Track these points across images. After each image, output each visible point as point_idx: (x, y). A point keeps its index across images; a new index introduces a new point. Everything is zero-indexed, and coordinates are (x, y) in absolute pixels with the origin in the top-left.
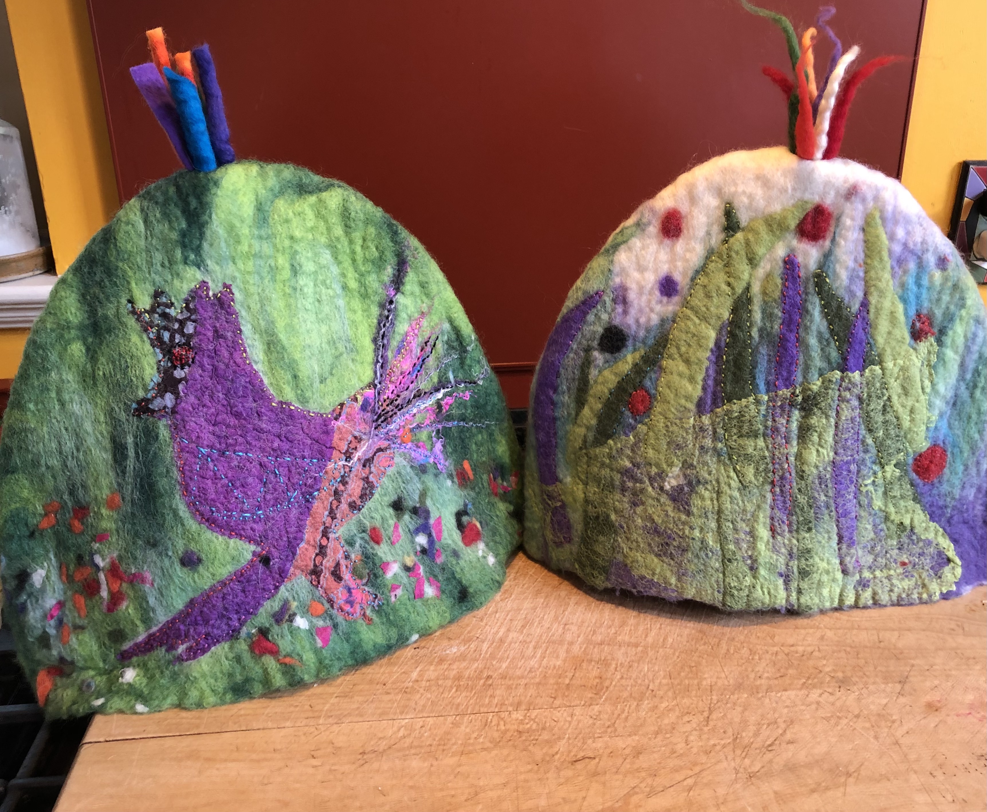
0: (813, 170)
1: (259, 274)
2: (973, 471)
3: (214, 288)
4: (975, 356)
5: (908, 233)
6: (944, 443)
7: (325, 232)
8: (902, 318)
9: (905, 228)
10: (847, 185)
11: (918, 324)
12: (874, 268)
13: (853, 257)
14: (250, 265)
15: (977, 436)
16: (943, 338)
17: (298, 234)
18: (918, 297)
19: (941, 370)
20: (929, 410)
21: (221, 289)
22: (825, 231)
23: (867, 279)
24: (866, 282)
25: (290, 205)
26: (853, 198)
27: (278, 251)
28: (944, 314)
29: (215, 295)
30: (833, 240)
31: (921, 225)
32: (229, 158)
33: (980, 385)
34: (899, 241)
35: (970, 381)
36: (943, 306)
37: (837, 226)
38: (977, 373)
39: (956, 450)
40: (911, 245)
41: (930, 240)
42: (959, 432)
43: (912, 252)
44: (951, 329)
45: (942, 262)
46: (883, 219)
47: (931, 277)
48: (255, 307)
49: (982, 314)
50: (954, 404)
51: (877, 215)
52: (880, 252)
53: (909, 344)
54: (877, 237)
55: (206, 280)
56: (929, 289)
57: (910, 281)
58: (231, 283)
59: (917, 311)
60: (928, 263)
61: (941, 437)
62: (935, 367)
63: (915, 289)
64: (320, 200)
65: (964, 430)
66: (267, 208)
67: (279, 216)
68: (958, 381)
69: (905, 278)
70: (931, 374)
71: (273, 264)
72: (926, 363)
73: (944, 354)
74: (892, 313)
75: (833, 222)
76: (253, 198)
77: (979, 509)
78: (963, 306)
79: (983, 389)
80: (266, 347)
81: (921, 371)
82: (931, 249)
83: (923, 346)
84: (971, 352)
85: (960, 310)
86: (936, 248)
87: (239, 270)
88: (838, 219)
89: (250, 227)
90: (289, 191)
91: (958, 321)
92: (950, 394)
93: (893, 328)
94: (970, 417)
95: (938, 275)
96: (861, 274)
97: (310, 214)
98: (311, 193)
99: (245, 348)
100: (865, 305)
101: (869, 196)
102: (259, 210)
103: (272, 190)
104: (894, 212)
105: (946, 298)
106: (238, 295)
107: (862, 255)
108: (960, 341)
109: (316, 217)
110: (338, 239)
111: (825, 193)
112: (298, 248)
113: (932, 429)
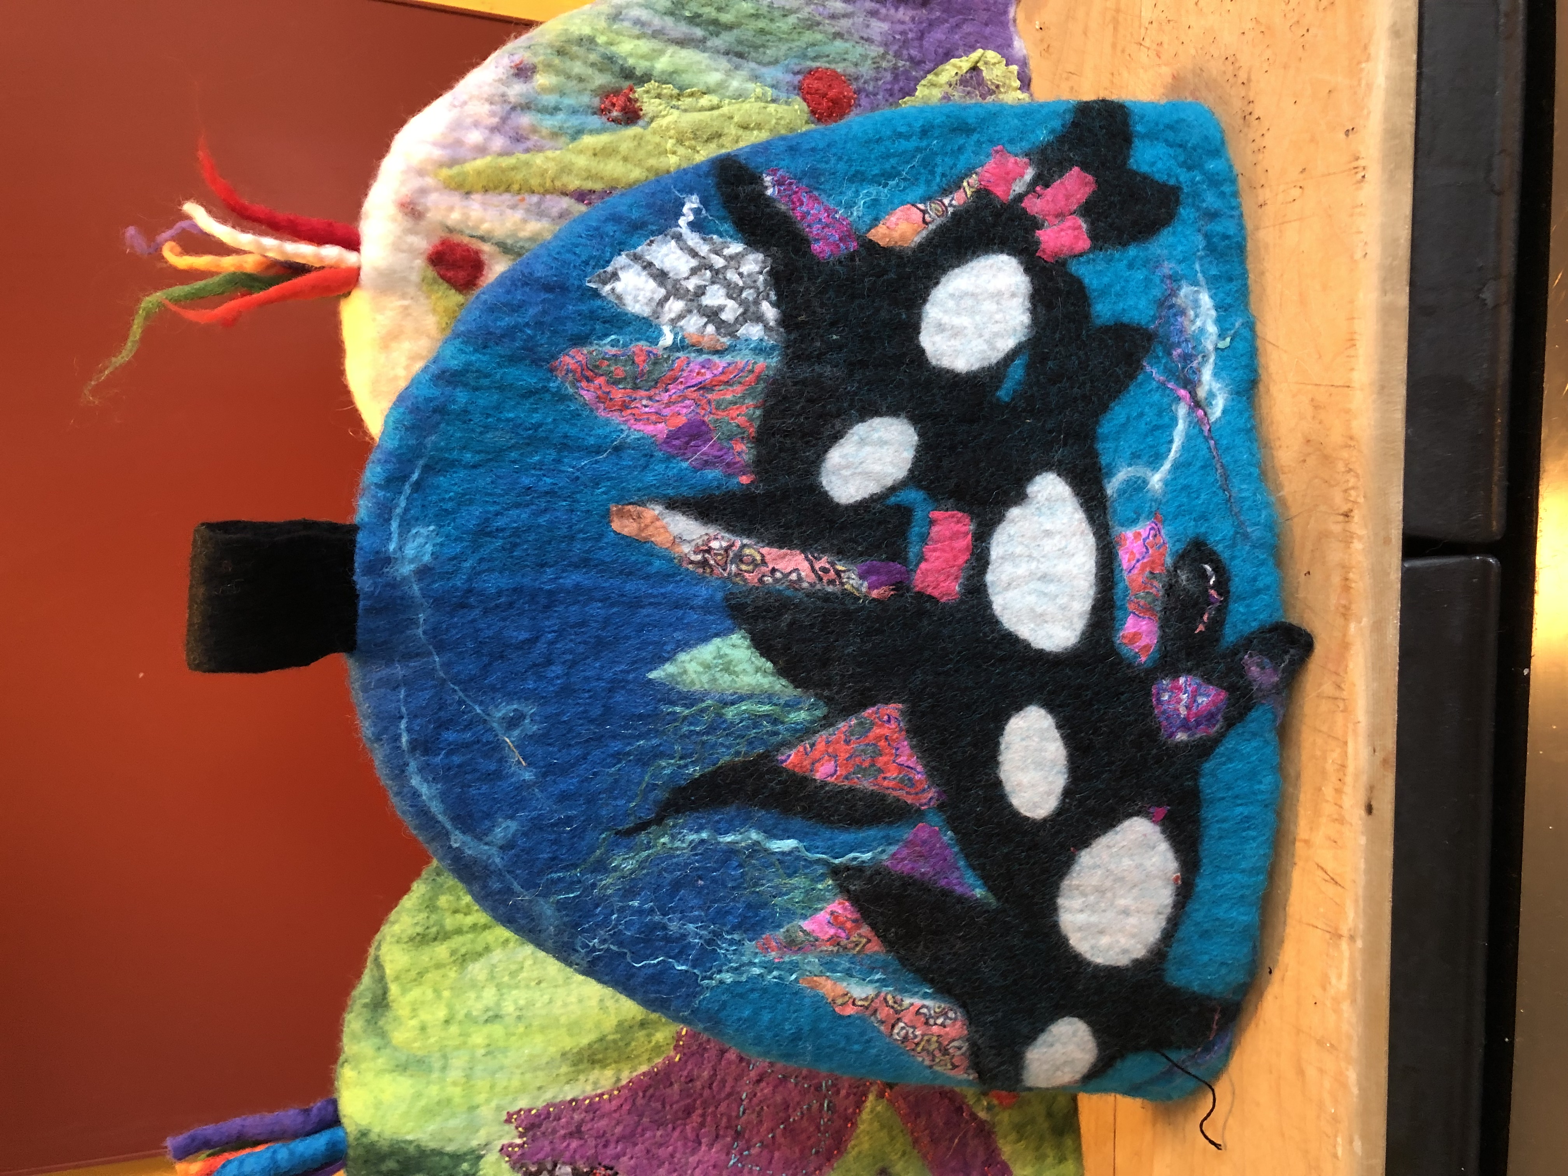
0: (376, 269)
1: (494, 1073)
2: (845, 23)
3: (511, 1136)
4: (669, 21)
5: (476, 124)
6: (798, 73)
7: (442, 971)
8: (604, 139)
9: (468, 128)
10: (400, 217)
11: (615, 114)
12: (526, 181)
13: (509, 212)
14: (482, 1084)
15: (792, 19)
16: (638, 73)
17: (442, 1013)
18: (574, 112)
19: (686, 78)
20: (746, 98)
21: (513, 1126)
22: (468, 250)
23: (542, 190)
24: (546, 192)
25: (400, 1024)
26: (419, 208)
27: (465, 1043)
28: (600, 70)
29: (521, 1136)
30: (482, 239)
31: (465, 103)
32: (330, 1108)
33: (714, 14)
34: (487, 140)
35: (706, 30)
36: (590, 71)
37: (461, 232)
38: (694, 20)
39: (811, 52)
40: (495, 120)
41: (487, 90)
42: (784, 48)
43: (504, 120)
44: (625, 59)
45: (522, 72)
46: (453, 162)
47: (545, 90)
48: (541, 1078)
49: (605, 8)
50: (740, 55)
51: (445, 172)
52: (503, 171)
53: (645, 128)
54: (479, 173)
55: (499, 1148)
56: (563, 94)
57: (549, 123)
58: (505, 1113)
59: (594, 113)
60: (521, 95)
61: (789, 77)
62: (681, 89)
63: (561, 116)
64: (397, 978)
65: (780, 39)
66: (404, 1058)
67: (415, 1040)
68: (704, 51)
69: (544, 132)
70: (692, 95)
71: (483, 1051)
72: (674, 102)
73: (663, 72)
74: (595, 155)
75: (456, 238)
76: (388, 1077)
77: (903, 14)
78: (591, 40)
79: (719, 9)
80: (597, 1066)
81: (685, 111)
82: (503, 89)
83: (649, 105)
84: (663, 28)
85: (597, 44)
86: (500, 80)
87: (488, 1101)
88: (450, 230)
89: (428, 1083)
90: (381, 1023)
91: (614, 48)
92: (724, 63)
93: (618, 152)
94: (762, 31)
95: (542, 80)
96: (535, 199)
97: (415, 993)
98: (385, 992)
99: (596, 1096)
100: (581, 196)
101: (417, 183)
102: (405, 1069)
103: (379, 1049)
104: (444, 147)
105: (578, 68)
106: (523, 1103)
107: (507, 196)
108: (645, 46)
109: (420, 984)
110: (453, 952)
111: (412, 251)
112: (463, 1012)
113: (775, 92)
